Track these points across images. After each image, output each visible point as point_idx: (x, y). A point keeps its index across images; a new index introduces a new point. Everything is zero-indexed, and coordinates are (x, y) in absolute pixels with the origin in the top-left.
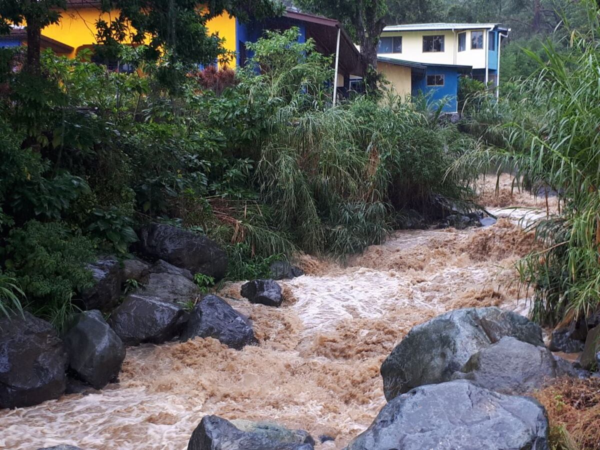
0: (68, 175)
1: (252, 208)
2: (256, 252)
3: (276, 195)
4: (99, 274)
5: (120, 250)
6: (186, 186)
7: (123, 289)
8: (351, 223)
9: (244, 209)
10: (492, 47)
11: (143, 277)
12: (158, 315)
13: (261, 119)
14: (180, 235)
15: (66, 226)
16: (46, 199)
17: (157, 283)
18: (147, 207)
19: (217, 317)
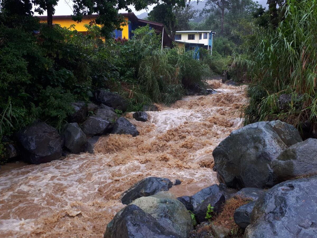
0: (64, 69)
1: (136, 86)
2: (137, 102)
3: (144, 82)
4: (77, 109)
5: (86, 100)
6: (111, 77)
7: (87, 115)
8: (170, 92)
9: (133, 86)
10: (210, 38)
11: (95, 110)
12: (101, 125)
13: (139, 53)
14: (110, 95)
15: (63, 89)
16: (55, 78)
17: (101, 112)
18: (97, 85)
19: (124, 126)
